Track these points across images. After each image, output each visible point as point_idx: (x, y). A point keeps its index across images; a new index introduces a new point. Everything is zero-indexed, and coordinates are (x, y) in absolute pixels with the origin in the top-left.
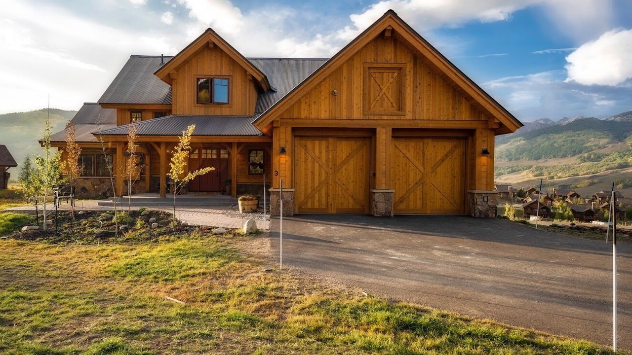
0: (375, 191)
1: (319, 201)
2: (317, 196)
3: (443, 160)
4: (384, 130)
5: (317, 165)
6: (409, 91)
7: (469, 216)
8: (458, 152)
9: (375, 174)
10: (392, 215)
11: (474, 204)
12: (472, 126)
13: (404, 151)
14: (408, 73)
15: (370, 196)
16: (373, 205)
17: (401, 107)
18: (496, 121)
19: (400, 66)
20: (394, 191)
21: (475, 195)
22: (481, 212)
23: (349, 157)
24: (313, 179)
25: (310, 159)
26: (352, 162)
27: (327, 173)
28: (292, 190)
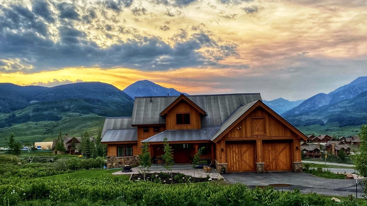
0: (257, 163)
1: (236, 167)
2: (235, 165)
3: (282, 150)
4: (259, 141)
5: (234, 154)
6: (267, 126)
7: (293, 172)
8: (288, 147)
9: (257, 157)
10: (264, 172)
11: (294, 167)
12: (292, 138)
13: (267, 147)
14: (267, 120)
15: (255, 165)
16: (257, 169)
17: (265, 132)
18: (300, 137)
19: (264, 117)
20: (264, 163)
21: (295, 164)
22: (297, 170)
23: (246, 150)
24: (233, 159)
25: (232, 152)
26: (247, 152)
27: (239, 157)
28: (227, 164)
